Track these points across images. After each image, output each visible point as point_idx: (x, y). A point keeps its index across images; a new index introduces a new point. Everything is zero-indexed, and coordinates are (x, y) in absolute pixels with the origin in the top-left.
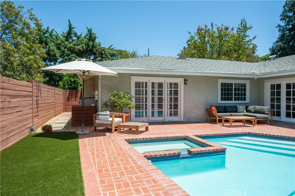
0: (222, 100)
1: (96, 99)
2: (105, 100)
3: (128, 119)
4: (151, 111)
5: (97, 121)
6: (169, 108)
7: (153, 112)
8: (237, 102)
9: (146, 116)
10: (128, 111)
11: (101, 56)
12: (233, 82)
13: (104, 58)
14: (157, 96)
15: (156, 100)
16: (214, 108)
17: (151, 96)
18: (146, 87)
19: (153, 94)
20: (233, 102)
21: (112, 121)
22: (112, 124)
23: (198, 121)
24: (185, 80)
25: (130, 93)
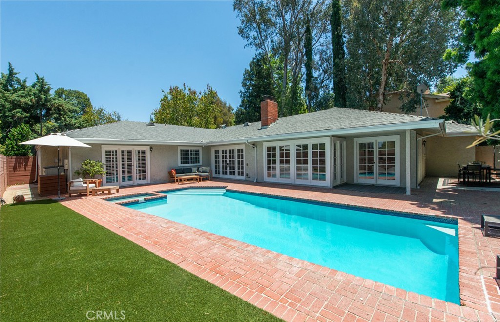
0: (181, 163)
1: (66, 167)
2: (76, 168)
3: (101, 184)
4: (121, 176)
5: (72, 188)
6: (138, 173)
7: (123, 178)
8: (193, 164)
9: (117, 181)
10: (100, 177)
11: (58, 112)
12: (190, 148)
13: (62, 115)
14: (127, 163)
15: (126, 166)
16: (173, 171)
17: (121, 163)
18: (116, 155)
19: (123, 161)
20: (190, 164)
21: (87, 187)
22: (87, 189)
23: (162, 182)
24: (151, 148)
25: (101, 161)
